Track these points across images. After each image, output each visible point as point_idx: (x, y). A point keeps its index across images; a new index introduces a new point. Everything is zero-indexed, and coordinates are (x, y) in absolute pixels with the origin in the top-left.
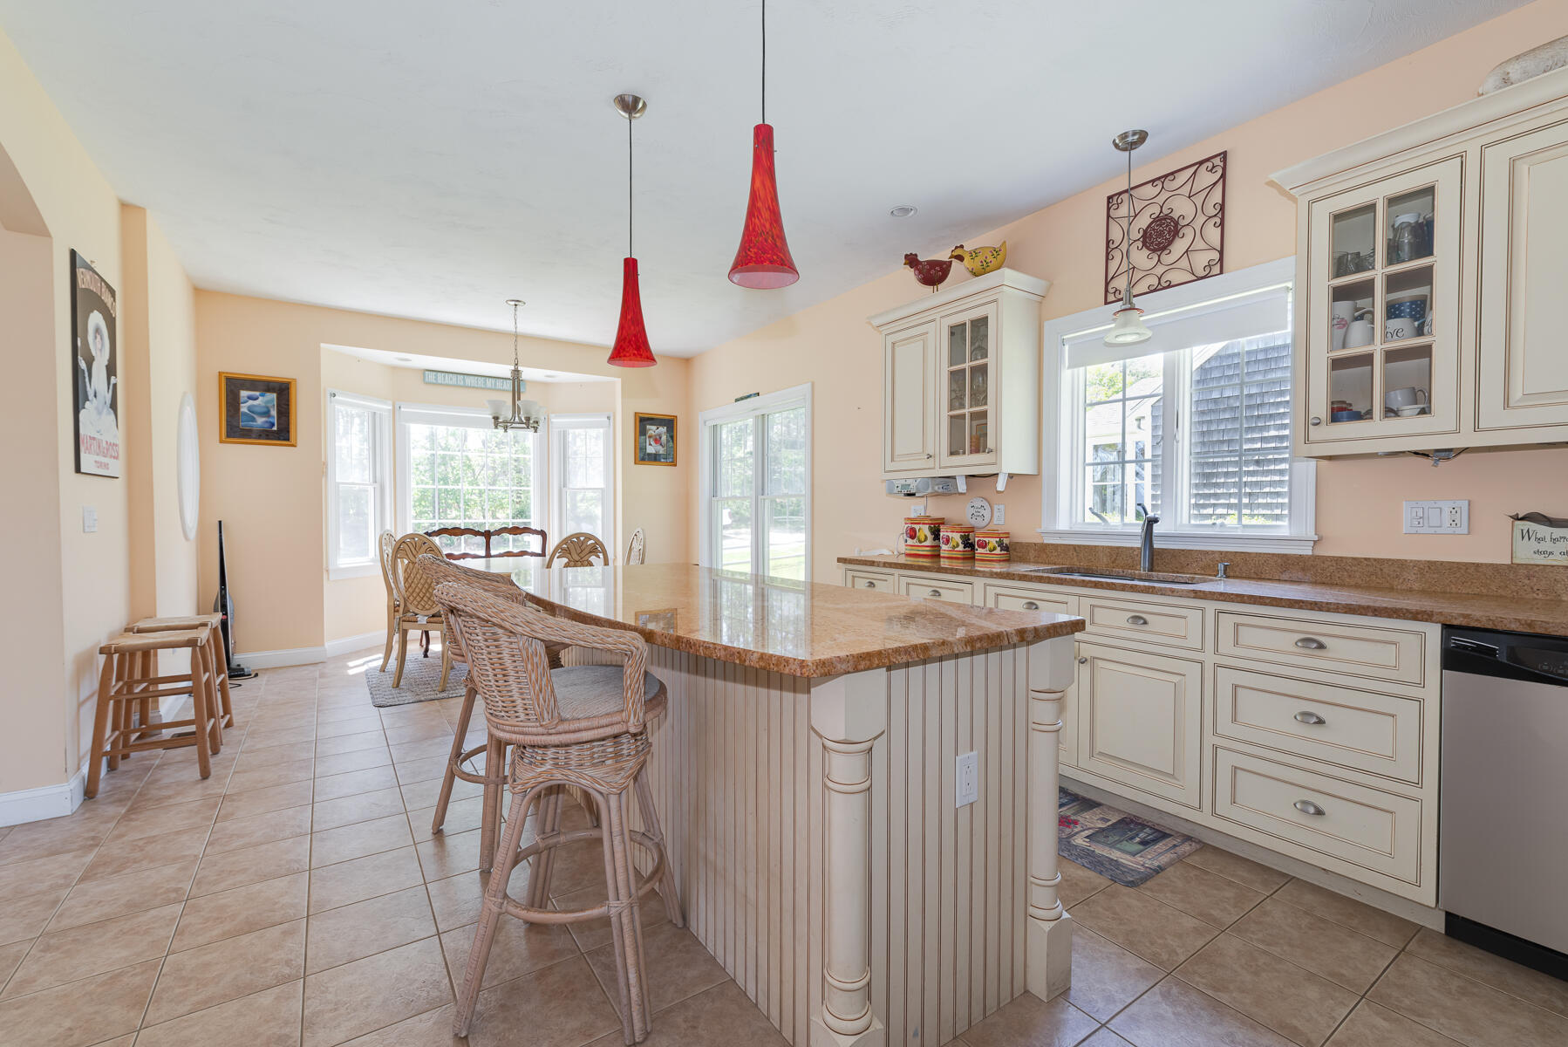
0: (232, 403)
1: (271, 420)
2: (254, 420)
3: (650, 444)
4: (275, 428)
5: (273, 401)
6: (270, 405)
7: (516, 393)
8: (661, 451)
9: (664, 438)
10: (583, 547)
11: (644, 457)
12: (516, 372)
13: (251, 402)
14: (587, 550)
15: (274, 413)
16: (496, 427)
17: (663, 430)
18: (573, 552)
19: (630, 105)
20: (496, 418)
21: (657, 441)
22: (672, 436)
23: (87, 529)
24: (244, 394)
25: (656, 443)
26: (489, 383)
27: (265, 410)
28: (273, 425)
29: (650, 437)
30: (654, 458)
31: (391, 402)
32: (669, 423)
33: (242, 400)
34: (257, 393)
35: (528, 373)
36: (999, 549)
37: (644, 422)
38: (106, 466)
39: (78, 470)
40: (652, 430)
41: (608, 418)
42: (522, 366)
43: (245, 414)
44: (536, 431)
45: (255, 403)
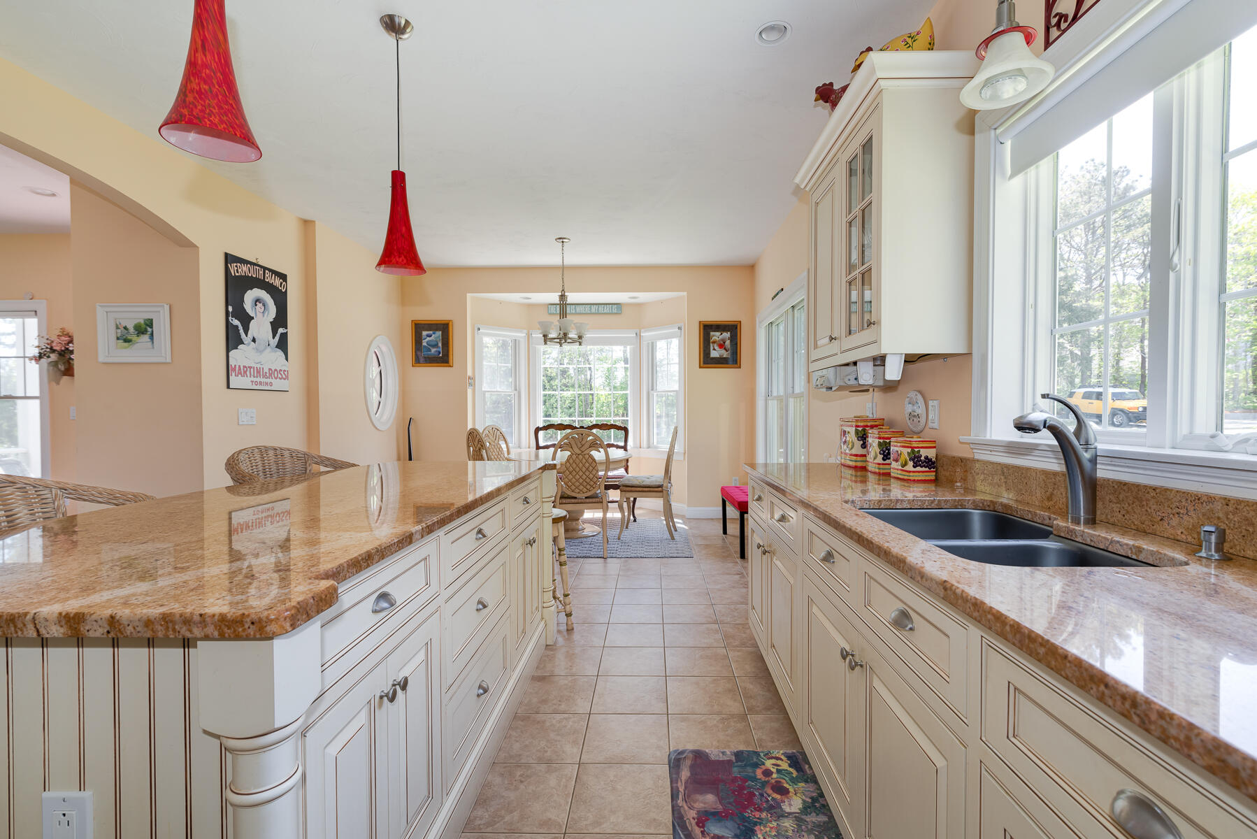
0: (418, 340)
1: (439, 349)
2: (430, 351)
3: (714, 349)
4: (441, 355)
5: (439, 337)
6: (438, 339)
7: (563, 314)
8: (725, 354)
9: (728, 342)
10: (583, 442)
11: (707, 361)
12: (563, 297)
13: (428, 339)
14: (587, 445)
15: (440, 345)
16: (545, 344)
17: (727, 335)
18: (574, 446)
19: (393, 25)
20: (545, 336)
21: (722, 346)
22: (735, 339)
23: (241, 423)
24: (424, 333)
25: (720, 348)
26: (594, 309)
27: (436, 343)
28: (440, 353)
29: (714, 342)
30: (720, 362)
31: (525, 331)
32: (733, 329)
33: (423, 337)
34: (431, 332)
35: (572, 297)
36: (911, 463)
37: (708, 329)
38: (271, 384)
39: (228, 387)
40: (716, 336)
41: (679, 328)
42: (568, 292)
43: (425, 346)
44: (580, 345)
45: (430, 339)
